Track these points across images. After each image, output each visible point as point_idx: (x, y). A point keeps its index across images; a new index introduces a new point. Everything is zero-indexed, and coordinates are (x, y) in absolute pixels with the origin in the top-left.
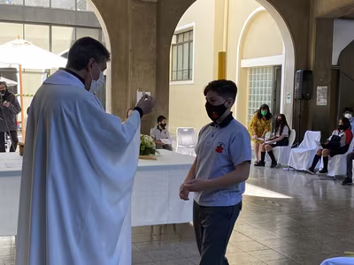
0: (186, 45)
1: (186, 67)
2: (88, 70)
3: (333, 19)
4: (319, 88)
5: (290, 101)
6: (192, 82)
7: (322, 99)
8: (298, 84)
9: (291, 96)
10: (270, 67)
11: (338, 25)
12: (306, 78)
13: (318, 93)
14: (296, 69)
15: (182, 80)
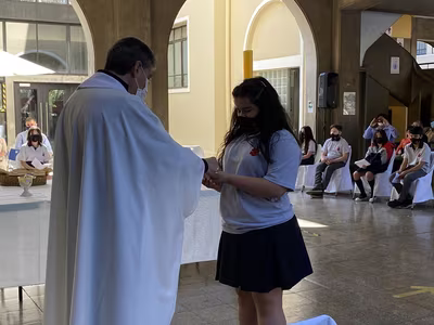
0: (178, 45)
1: (179, 71)
2: (133, 76)
3: (359, 11)
4: (345, 94)
5: (312, 111)
6: (188, 90)
7: (349, 108)
8: (322, 90)
9: (314, 105)
10: (284, 69)
11: (366, 17)
12: (331, 83)
13: (345, 101)
14: (318, 74)
15: (175, 87)
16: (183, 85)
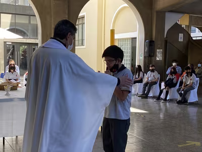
0: (80, 26)
1: (80, 38)
3: (165, 12)
4: (158, 50)
5: (142, 58)
6: (84, 47)
7: (159, 57)
8: (147, 48)
9: (143, 55)
10: (129, 38)
11: (168, 15)
12: (151, 45)
13: (157, 54)
14: (145, 41)
15: (78, 46)
16: (82, 44)
